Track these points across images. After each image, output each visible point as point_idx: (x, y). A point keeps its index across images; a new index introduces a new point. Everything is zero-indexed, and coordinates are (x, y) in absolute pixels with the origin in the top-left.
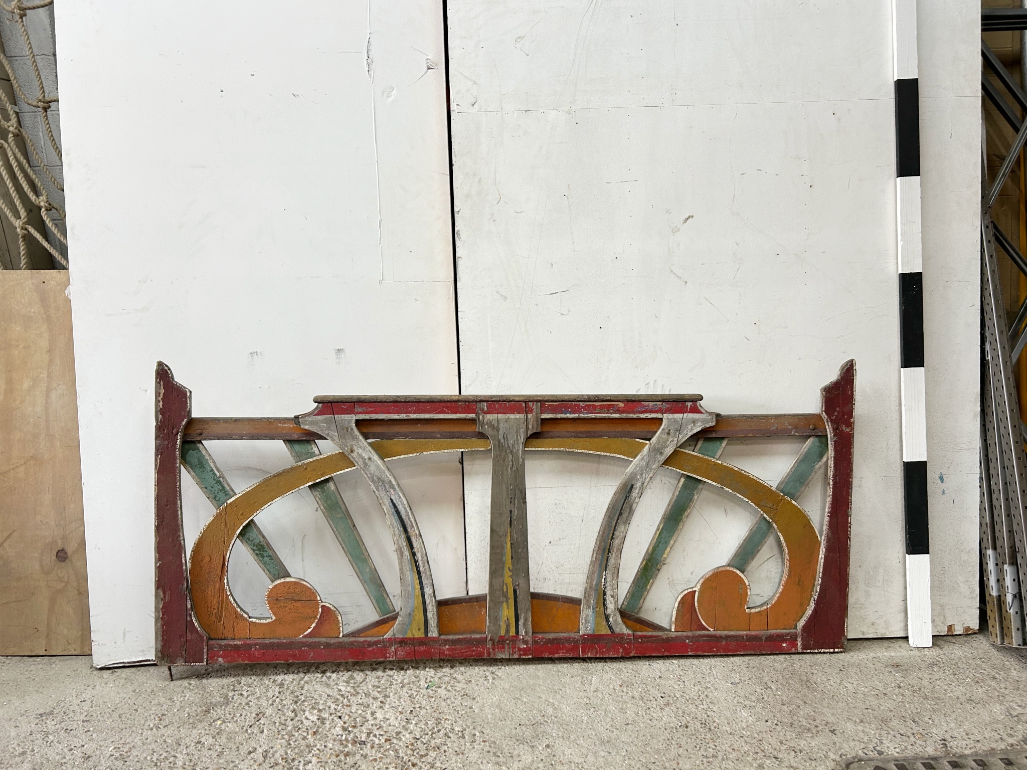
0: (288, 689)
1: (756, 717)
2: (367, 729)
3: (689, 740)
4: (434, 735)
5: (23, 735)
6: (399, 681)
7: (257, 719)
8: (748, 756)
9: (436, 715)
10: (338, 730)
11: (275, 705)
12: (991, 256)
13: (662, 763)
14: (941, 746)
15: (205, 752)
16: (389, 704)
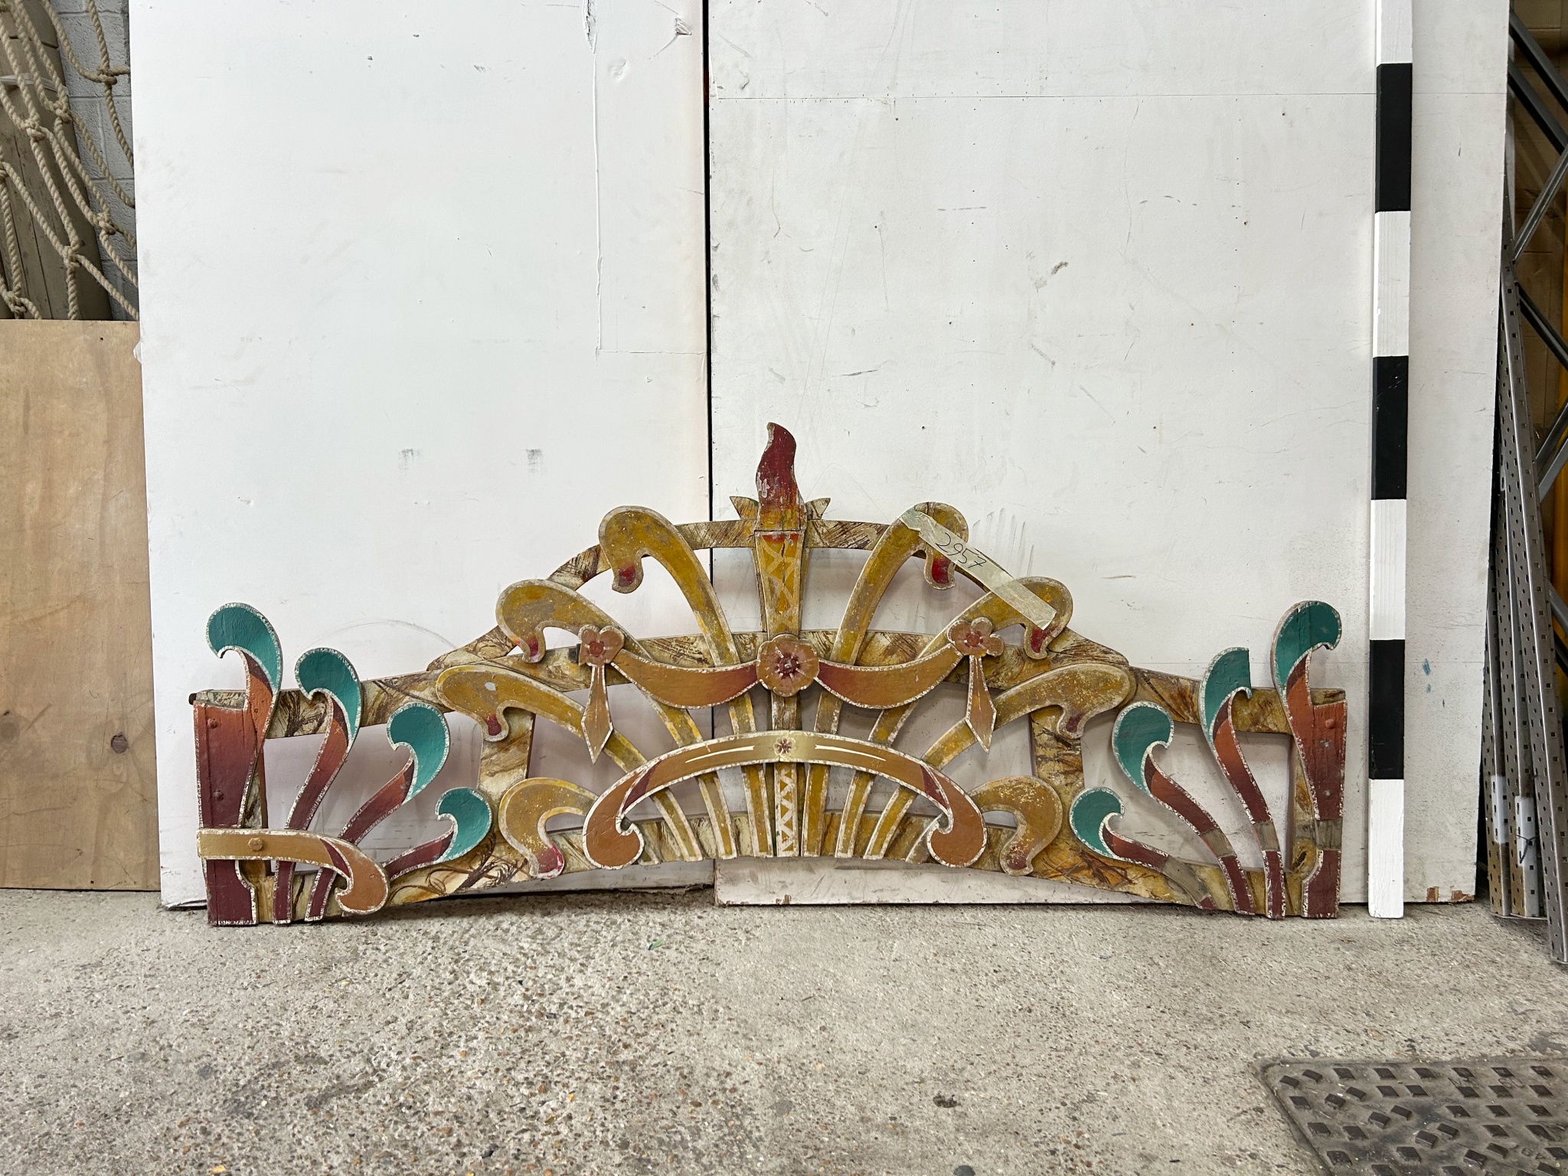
0: (445, 943)
1: (1134, 1001)
2: (560, 998)
3: (1033, 1027)
4: (657, 1009)
5: (57, 992)
6: (609, 938)
7: (399, 981)
8: (1117, 1050)
9: (661, 983)
10: (517, 999)
11: (426, 963)
12: (1514, 335)
13: (990, 1055)
14: (1407, 1048)
15: (323, 1020)
16: (594, 968)
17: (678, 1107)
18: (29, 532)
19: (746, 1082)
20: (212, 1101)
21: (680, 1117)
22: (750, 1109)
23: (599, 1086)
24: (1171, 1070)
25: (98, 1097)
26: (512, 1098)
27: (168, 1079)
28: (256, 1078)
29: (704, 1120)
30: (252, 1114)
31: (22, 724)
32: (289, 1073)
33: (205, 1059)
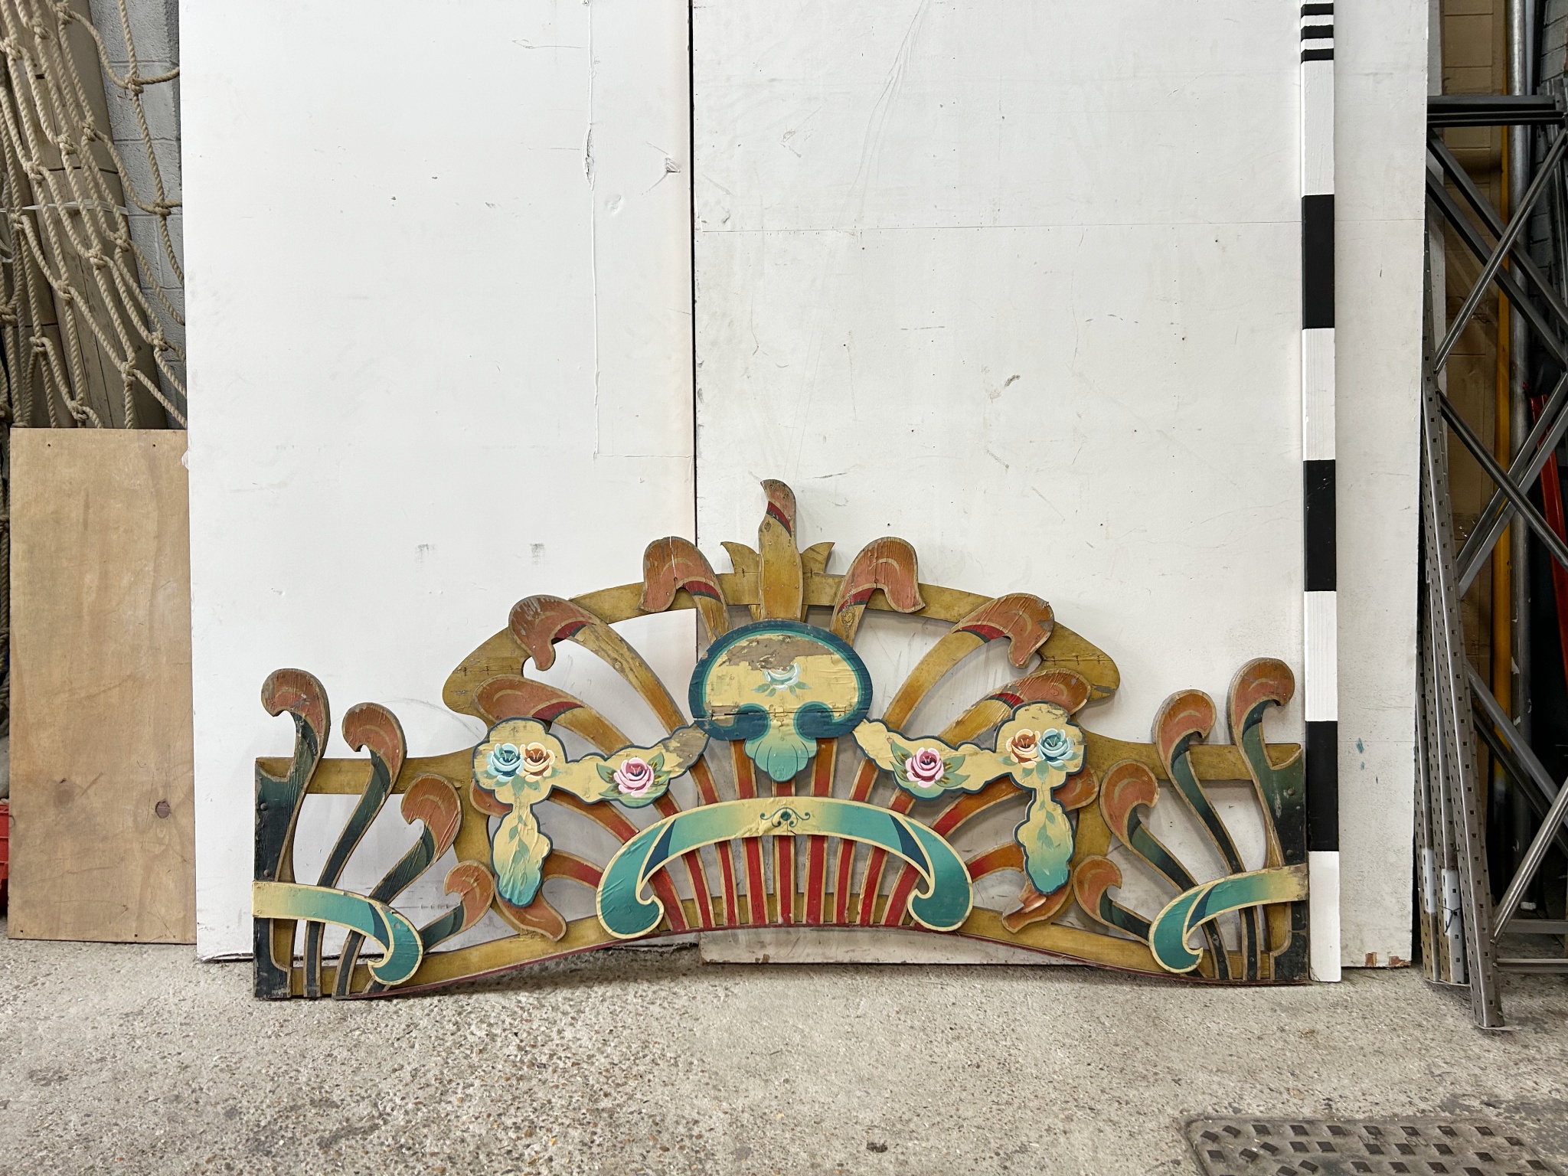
1: (1076, 1058)
2: (551, 1050)
3: (979, 1082)
4: (637, 1061)
5: (103, 1038)
6: (600, 993)
7: (407, 1031)
8: (1054, 1104)
9: (643, 1037)
10: (512, 1049)
11: (432, 1015)
12: (1435, 441)
13: (936, 1108)
14: (1324, 1107)
15: (336, 1067)
16: (583, 1021)
17: (648, 1152)
18: (87, 618)
19: (712, 1129)
20: (236, 1140)
21: (649, 1161)
22: (713, 1154)
23: (579, 1131)
24: (1101, 1124)
25: (136, 1135)
26: (501, 1141)
27: (199, 1119)
28: (275, 1120)
29: (670, 1164)
30: (271, 1152)
31: (77, 790)
32: (305, 1116)
33: (231, 1102)
